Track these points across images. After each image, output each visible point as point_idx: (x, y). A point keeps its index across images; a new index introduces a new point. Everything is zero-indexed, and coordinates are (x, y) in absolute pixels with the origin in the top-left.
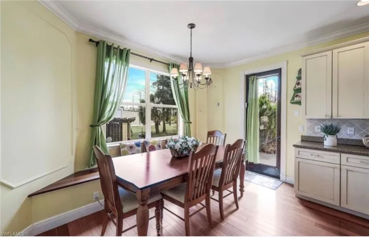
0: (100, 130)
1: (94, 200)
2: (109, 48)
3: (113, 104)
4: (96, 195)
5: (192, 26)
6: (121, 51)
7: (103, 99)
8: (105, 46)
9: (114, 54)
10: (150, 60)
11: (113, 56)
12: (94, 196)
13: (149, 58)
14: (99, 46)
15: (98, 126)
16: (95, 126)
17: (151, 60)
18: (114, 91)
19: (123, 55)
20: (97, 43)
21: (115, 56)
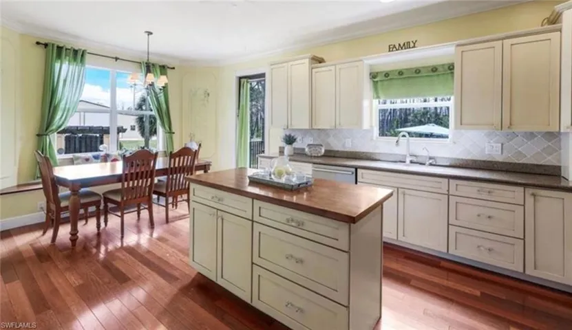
0: (48, 140)
1: (38, 209)
2: (60, 49)
3: (64, 111)
4: (41, 205)
5: (150, 33)
6: (76, 52)
7: (53, 105)
8: (55, 48)
9: (66, 56)
10: (114, 60)
11: (65, 58)
12: (39, 206)
13: (113, 58)
14: (48, 48)
15: (46, 135)
16: (42, 135)
17: (117, 59)
18: (65, 98)
19: (78, 55)
20: (46, 45)
21: (68, 58)
